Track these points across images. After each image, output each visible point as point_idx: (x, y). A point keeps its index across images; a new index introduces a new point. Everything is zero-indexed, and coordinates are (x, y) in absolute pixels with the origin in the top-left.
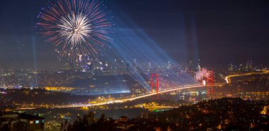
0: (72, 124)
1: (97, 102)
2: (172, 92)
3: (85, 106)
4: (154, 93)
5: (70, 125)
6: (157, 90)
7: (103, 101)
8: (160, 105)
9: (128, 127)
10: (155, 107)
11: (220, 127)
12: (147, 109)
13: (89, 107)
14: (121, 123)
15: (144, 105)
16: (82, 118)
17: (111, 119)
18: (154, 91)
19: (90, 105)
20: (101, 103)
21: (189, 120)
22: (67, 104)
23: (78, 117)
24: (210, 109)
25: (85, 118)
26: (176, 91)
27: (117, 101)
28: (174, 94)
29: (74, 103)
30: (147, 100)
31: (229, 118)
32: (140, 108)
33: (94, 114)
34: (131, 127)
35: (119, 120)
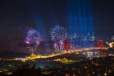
0: (16, 70)
1: (31, 57)
2: (77, 52)
3: (24, 60)
5: (14, 71)
6: (67, 51)
7: (34, 57)
8: (69, 60)
9: (49, 73)
10: (66, 61)
11: (105, 74)
12: (61, 62)
13: (26, 60)
15: (59, 60)
16: (22, 67)
17: (39, 68)
18: (65, 51)
19: (26, 59)
21: (86, 70)
22: (12, 58)
23: (19, 66)
24: (99, 63)
26: (79, 52)
27: (43, 57)
29: (17, 58)
30: (61, 57)
31: (111, 69)
32: (57, 61)
33: (29, 64)
34: (51, 73)
35: (43, 68)
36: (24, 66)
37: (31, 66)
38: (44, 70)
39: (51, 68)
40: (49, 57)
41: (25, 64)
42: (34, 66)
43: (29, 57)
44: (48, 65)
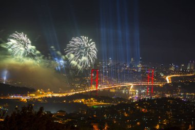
0: (10, 115)
1: (36, 95)
2: (112, 88)
3: (24, 99)
4: (93, 88)
5: (8, 116)
6: (97, 86)
7: (42, 94)
8: (99, 101)
9: (65, 121)
10: (94, 103)
11: (158, 127)
12: (86, 105)
13: (27, 100)
14: (59, 117)
15: (83, 100)
16: (21, 110)
17: (49, 113)
18: (93, 86)
19: (28, 97)
20: (40, 95)
21: (126, 118)
22: (6, 95)
23: (16, 109)
24: (148, 108)
25: (23, 110)
26: (115, 88)
27: (56, 95)
28: (113, 91)
29: (13, 95)
30: (86, 96)
31: (167, 119)
32: (79, 103)
33: (32, 106)
34: (69, 122)
35: (56, 114)
36: (24, 109)
37: (36, 110)
38: (57, 116)
39: (68, 113)
40: (67, 96)
41: (26, 106)
42: (41, 109)
43: (34, 95)
44: (64, 109)
